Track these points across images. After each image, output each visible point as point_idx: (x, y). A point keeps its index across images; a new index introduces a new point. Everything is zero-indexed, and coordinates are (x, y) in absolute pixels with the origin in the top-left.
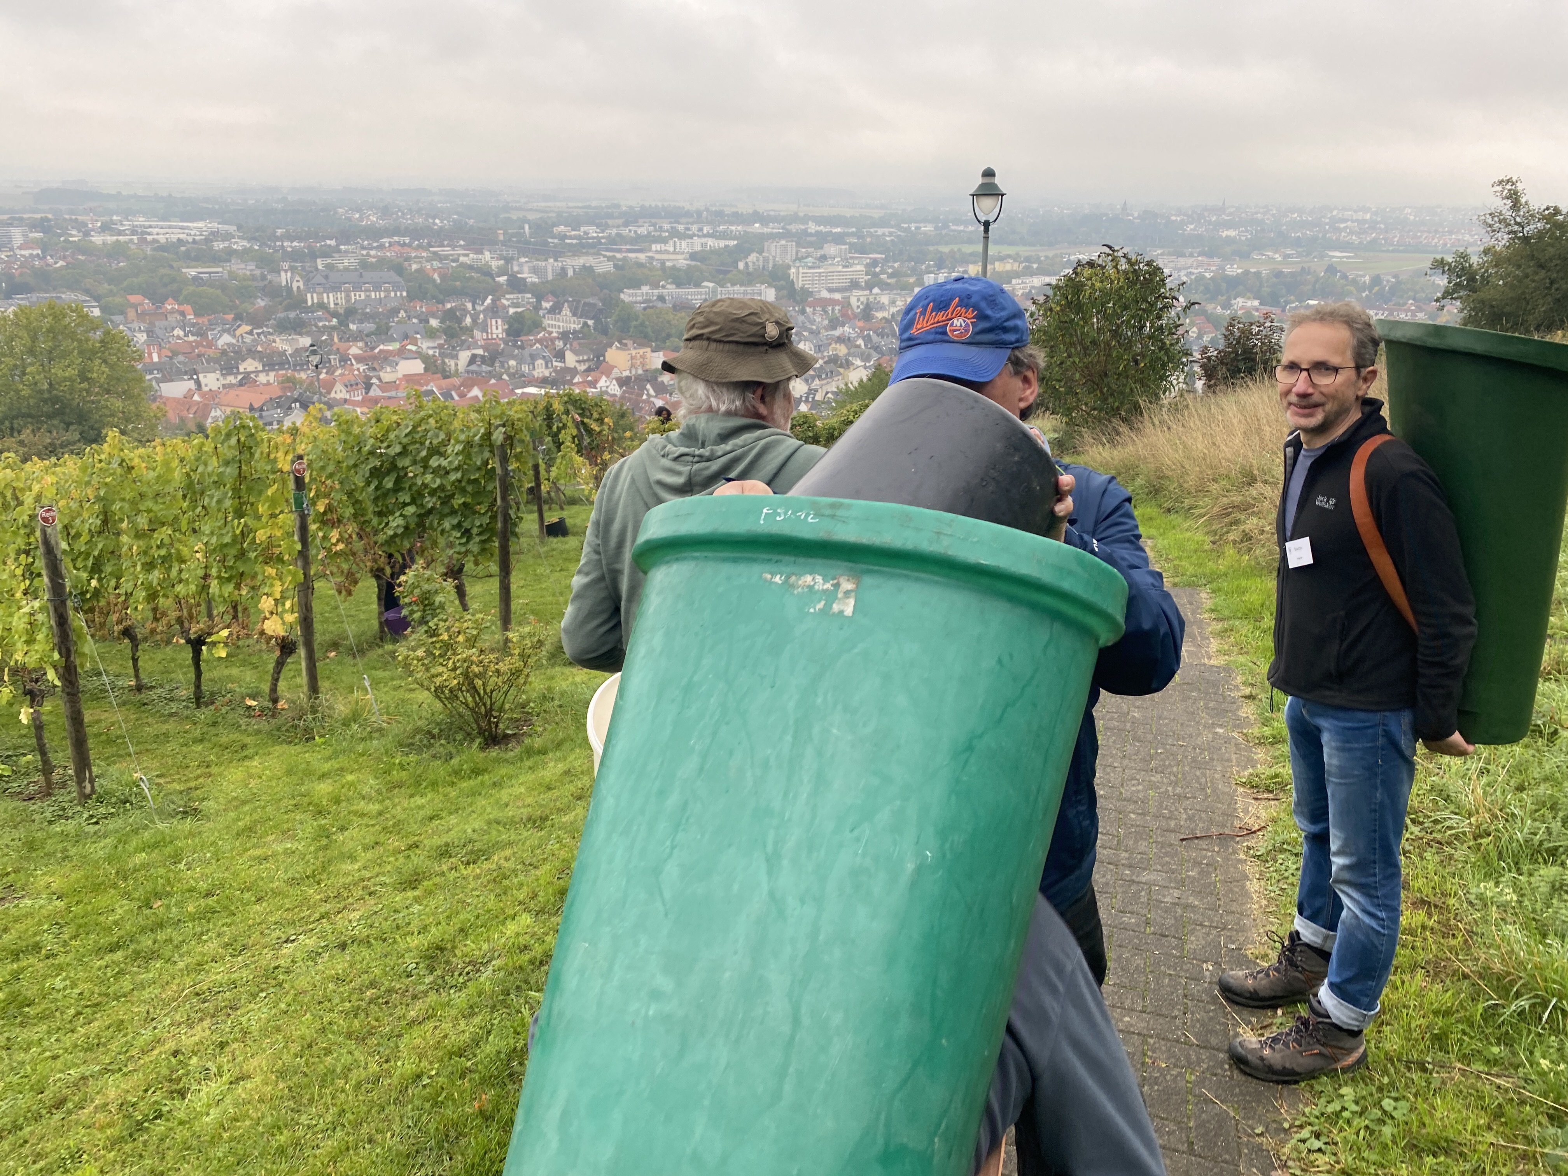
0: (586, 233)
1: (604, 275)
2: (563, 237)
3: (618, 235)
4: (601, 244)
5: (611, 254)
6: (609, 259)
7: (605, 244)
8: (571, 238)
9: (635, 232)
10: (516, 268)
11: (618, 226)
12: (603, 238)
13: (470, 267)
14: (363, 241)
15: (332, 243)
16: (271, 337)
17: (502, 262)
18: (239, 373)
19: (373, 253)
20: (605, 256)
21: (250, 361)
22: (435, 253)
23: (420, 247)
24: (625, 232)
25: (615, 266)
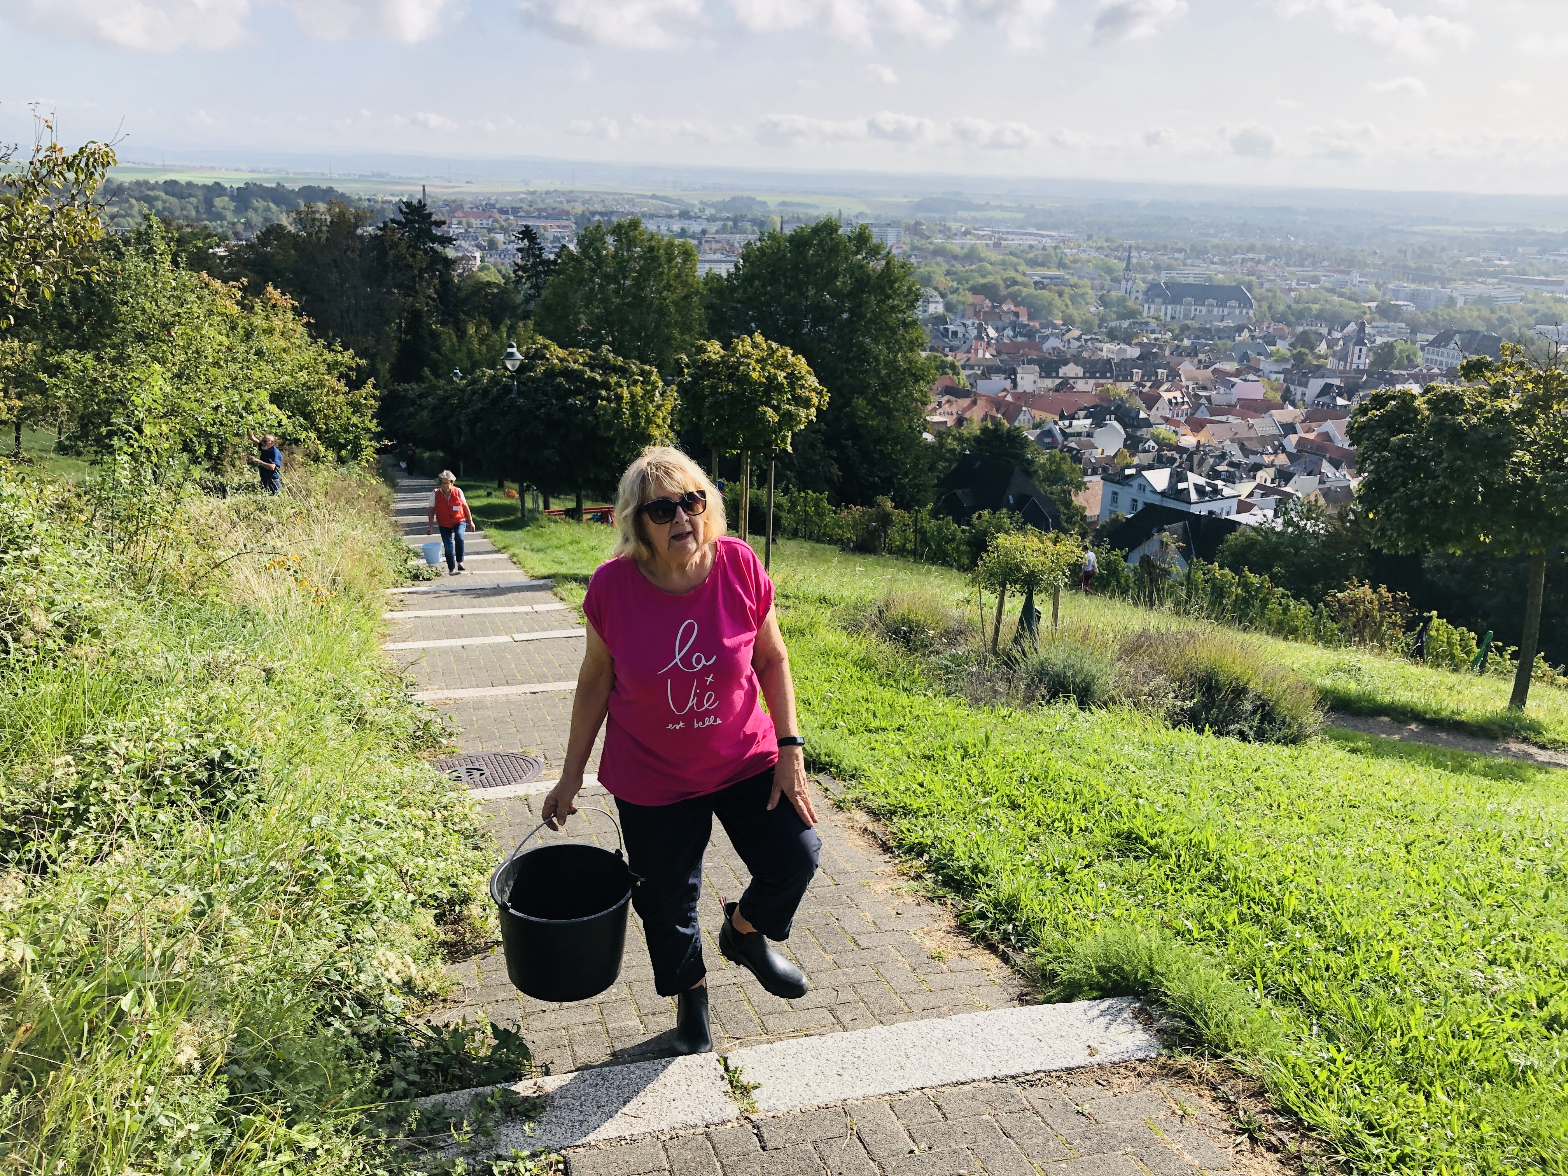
15: (1181, 256)
16: (1098, 345)
18: (1057, 377)
19: (1223, 268)
21: (1072, 365)
22: (1292, 273)
23: (1276, 265)
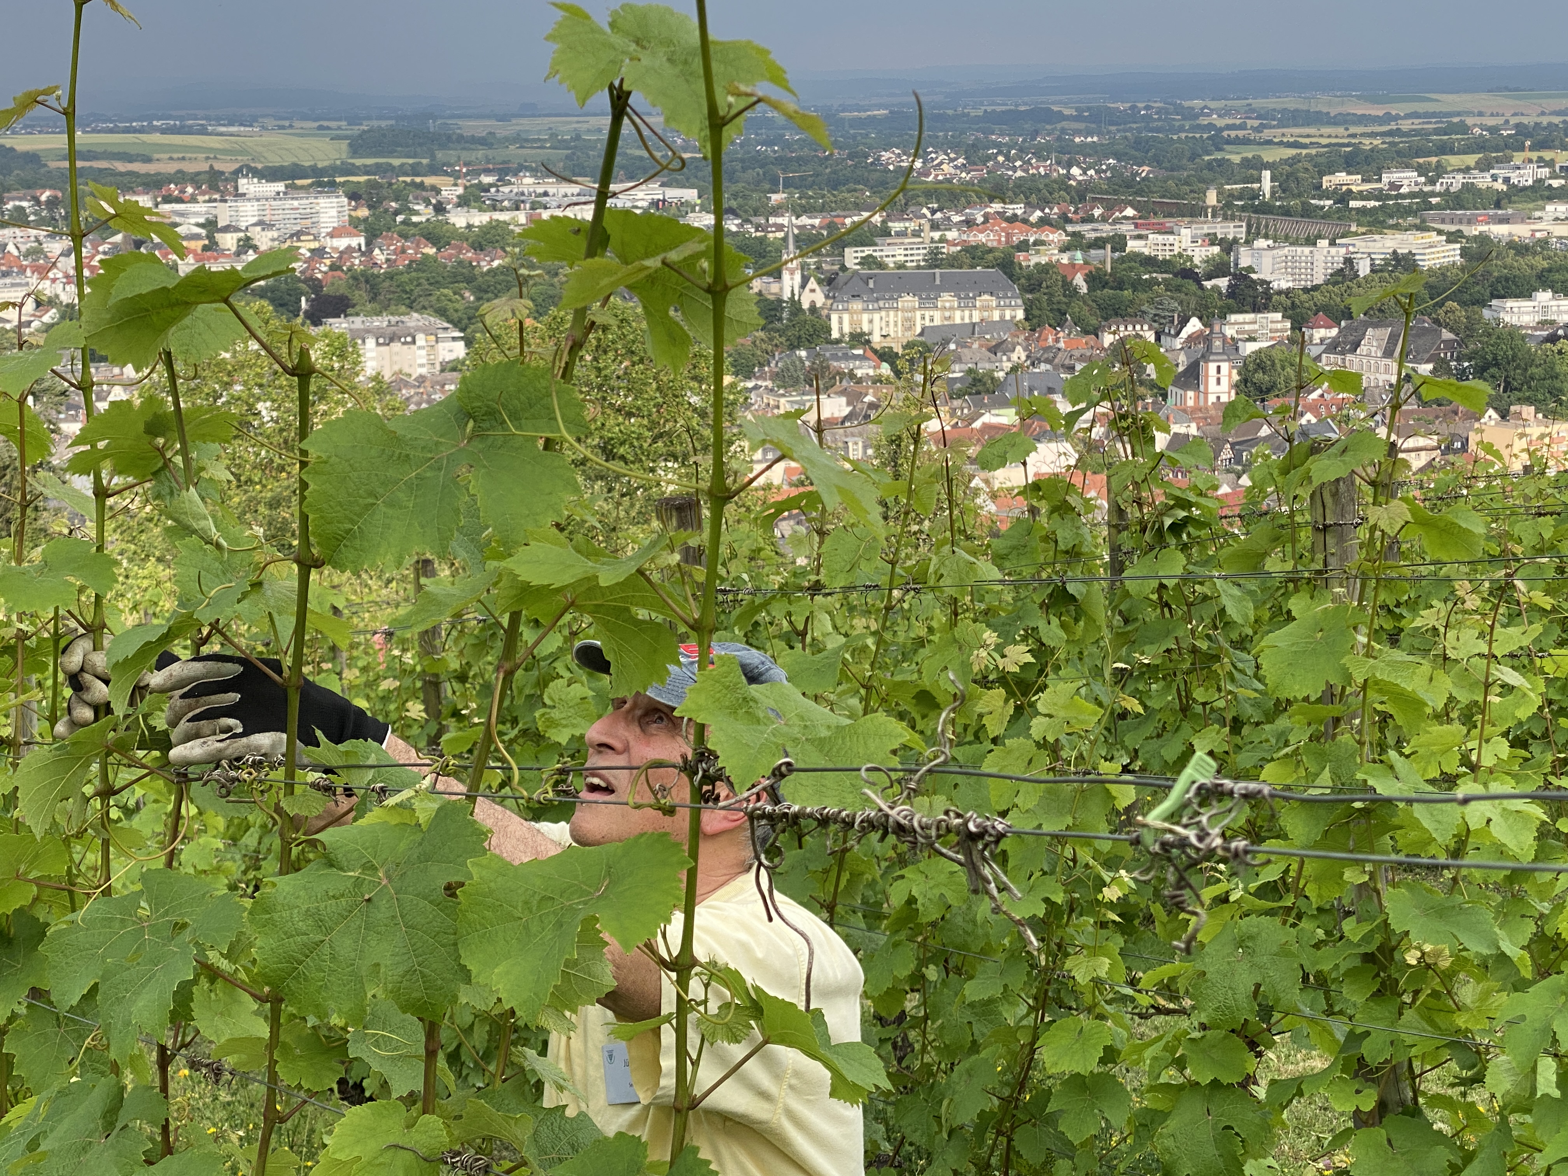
0: (1394, 186)
1: (1443, 272)
2: (1343, 197)
3: (1468, 188)
4: (1431, 207)
5: (1453, 228)
6: (1453, 237)
7: (1437, 207)
8: (1361, 196)
9: (1507, 180)
10: (1244, 262)
11: (1467, 170)
12: (1433, 194)
13: (1149, 262)
14: (933, 212)
15: (874, 217)
17: (1216, 249)
19: (951, 235)
20: (1440, 232)
22: (1074, 234)
23: (1044, 222)
24: (1483, 181)
25: (1464, 253)
